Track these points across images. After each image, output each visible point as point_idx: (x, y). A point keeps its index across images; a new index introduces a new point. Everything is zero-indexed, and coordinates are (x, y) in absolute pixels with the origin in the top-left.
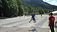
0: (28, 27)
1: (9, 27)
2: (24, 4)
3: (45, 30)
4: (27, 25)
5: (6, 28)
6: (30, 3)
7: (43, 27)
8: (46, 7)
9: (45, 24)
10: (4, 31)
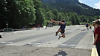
0: (53, 46)
1: (19, 46)
2: (45, 7)
3: (82, 52)
4: (51, 42)
5: (14, 47)
6: (56, 4)
7: (79, 47)
8: (84, 12)
9: (82, 41)
10: (10, 52)
